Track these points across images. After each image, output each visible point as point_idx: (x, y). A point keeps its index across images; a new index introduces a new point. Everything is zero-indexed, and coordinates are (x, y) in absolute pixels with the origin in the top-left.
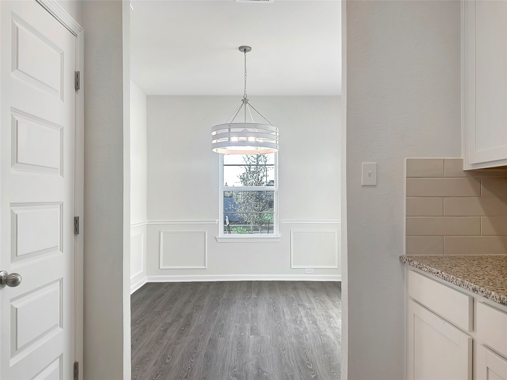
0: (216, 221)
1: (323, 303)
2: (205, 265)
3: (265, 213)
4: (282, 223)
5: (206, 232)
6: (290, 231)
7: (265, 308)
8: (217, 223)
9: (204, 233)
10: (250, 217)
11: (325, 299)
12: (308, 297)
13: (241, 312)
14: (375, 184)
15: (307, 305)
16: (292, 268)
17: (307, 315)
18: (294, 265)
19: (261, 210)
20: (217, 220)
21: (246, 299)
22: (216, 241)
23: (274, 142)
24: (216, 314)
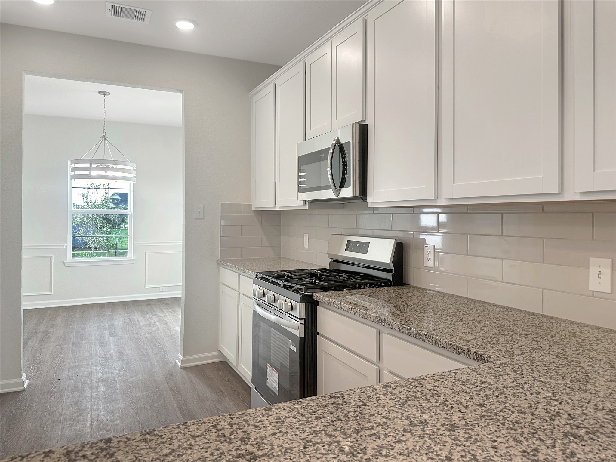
0: (64, 245)
1: (175, 311)
2: (50, 291)
3: (114, 236)
4: (136, 245)
5: (52, 256)
6: (145, 253)
7: (121, 320)
8: (65, 247)
9: (50, 258)
10: (95, 241)
11: (177, 309)
12: (161, 309)
13: (98, 325)
14: (203, 218)
15: (160, 314)
16: (146, 287)
17: (159, 321)
18: (148, 285)
19: (109, 233)
20: (66, 244)
21: (101, 316)
22: (64, 265)
23: (132, 176)
24: (73, 328)
